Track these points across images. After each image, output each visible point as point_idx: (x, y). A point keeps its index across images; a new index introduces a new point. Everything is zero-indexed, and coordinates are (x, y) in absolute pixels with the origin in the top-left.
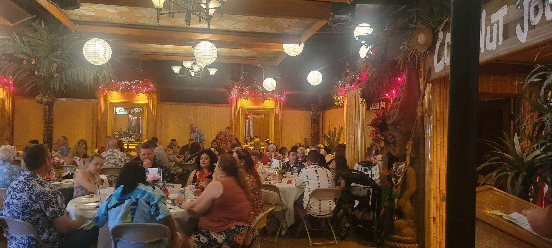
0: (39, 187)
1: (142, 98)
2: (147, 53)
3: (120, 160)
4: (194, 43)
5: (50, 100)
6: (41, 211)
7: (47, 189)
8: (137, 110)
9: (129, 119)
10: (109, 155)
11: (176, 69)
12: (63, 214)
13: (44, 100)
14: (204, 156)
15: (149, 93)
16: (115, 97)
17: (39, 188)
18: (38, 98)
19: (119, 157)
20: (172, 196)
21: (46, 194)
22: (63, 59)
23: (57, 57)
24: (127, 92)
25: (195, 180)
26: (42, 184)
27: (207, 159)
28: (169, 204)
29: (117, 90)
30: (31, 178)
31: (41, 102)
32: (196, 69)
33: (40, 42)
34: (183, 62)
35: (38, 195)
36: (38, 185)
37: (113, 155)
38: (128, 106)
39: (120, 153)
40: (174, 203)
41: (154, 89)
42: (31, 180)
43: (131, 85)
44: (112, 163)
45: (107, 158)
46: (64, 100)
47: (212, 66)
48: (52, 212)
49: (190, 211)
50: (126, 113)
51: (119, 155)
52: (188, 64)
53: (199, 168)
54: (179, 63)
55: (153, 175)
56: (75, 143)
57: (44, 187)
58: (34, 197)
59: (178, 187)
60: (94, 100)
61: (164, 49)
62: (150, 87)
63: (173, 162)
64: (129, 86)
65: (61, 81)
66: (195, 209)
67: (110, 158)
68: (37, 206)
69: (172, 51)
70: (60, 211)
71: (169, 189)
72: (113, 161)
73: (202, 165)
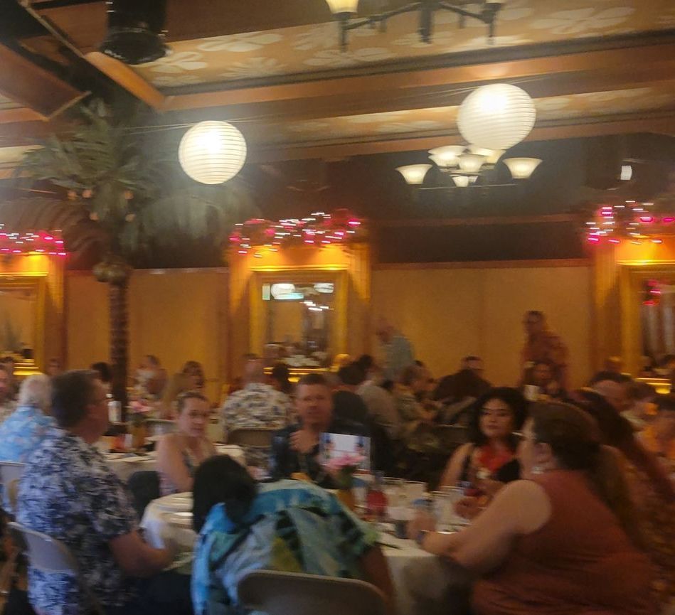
0: (81, 464)
1: (333, 258)
2: (336, 142)
3: (275, 410)
4: (457, 95)
5: (121, 274)
6: (84, 519)
7: (96, 470)
8: (323, 287)
9: (306, 312)
10: (248, 398)
11: (414, 174)
12: (128, 531)
13: (110, 274)
14: (493, 405)
15: (349, 243)
16: (267, 258)
17: (80, 468)
18: (98, 270)
19: (272, 403)
20: (394, 512)
21: (93, 481)
22: (143, 179)
23: (130, 175)
24: (295, 246)
25: (467, 473)
26: (85, 457)
27: (503, 415)
28: (388, 532)
29: (270, 240)
30: (66, 444)
31: (103, 279)
32: (471, 165)
33: (98, 147)
34: (430, 152)
35: (79, 481)
36: (78, 459)
37: (257, 397)
38: (303, 280)
39: (276, 395)
40: (402, 530)
41: (364, 232)
42: (65, 448)
43: (306, 226)
44: (257, 418)
45: (245, 404)
46: (159, 272)
47: (518, 151)
48: (108, 524)
49: (445, 560)
50: (297, 296)
51: (272, 396)
52: (445, 156)
53: (480, 440)
54: (421, 157)
55: (345, 452)
56: (178, 369)
57: (88, 464)
58: (70, 486)
59: (417, 490)
60: (219, 270)
61: (378, 124)
62: (350, 227)
63: (411, 420)
64: (299, 229)
65: (141, 228)
66: (461, 556)
67: (251, 406)
68: (77, 507)
69: (402, 128)
70: (123, 521)
71: (390, 492)
72: (257, 412)
73: (489, 432)
